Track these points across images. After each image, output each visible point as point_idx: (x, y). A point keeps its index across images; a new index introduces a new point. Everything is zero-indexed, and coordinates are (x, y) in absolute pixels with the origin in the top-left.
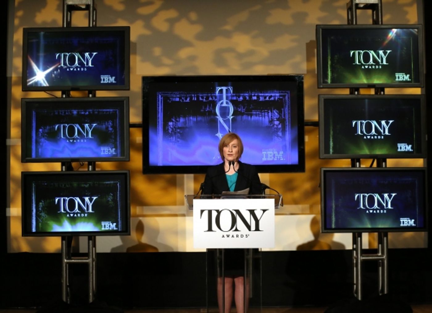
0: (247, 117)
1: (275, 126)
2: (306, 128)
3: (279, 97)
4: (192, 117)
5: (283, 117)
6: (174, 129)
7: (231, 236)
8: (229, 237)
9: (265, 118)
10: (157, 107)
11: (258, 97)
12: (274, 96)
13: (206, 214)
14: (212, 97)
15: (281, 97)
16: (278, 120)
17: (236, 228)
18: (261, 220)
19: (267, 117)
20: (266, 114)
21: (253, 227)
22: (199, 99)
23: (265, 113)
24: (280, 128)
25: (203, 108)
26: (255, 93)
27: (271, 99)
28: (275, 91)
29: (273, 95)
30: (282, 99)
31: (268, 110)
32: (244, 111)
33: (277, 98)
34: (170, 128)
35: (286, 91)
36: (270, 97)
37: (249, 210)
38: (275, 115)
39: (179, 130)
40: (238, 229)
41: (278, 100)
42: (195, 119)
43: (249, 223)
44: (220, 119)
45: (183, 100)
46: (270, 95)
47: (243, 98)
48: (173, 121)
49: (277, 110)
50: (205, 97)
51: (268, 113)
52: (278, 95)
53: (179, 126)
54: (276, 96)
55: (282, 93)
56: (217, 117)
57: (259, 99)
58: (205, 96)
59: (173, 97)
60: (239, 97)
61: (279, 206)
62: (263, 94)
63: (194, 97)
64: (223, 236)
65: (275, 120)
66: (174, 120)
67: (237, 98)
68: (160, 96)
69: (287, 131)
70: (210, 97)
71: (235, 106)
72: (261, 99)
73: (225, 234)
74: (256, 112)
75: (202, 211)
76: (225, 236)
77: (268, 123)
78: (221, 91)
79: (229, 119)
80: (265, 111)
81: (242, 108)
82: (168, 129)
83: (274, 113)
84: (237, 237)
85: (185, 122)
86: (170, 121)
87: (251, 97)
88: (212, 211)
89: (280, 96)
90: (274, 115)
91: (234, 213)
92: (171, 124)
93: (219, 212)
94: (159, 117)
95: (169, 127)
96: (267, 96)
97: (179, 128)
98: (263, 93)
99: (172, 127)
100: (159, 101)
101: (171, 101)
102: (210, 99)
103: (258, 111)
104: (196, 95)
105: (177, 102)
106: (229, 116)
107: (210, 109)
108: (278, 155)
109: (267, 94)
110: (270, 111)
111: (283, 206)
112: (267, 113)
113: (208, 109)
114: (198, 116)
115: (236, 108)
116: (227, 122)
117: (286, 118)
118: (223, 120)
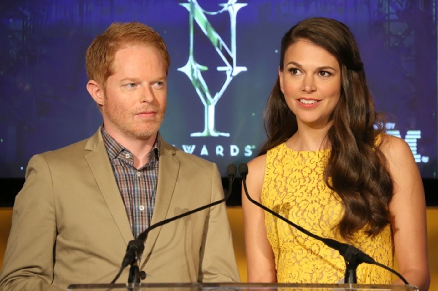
1: (392, 40)
16: (403, 16)
19: (365, 7)
48: (24, 17)
65: (393, 17)
86: (15, 17)
90: (389, 1)
92: (15, 25)
95: (10, 36)
99: (20, 37)
116: (219, 23)
117: (431, 9)
118: (206, 15)
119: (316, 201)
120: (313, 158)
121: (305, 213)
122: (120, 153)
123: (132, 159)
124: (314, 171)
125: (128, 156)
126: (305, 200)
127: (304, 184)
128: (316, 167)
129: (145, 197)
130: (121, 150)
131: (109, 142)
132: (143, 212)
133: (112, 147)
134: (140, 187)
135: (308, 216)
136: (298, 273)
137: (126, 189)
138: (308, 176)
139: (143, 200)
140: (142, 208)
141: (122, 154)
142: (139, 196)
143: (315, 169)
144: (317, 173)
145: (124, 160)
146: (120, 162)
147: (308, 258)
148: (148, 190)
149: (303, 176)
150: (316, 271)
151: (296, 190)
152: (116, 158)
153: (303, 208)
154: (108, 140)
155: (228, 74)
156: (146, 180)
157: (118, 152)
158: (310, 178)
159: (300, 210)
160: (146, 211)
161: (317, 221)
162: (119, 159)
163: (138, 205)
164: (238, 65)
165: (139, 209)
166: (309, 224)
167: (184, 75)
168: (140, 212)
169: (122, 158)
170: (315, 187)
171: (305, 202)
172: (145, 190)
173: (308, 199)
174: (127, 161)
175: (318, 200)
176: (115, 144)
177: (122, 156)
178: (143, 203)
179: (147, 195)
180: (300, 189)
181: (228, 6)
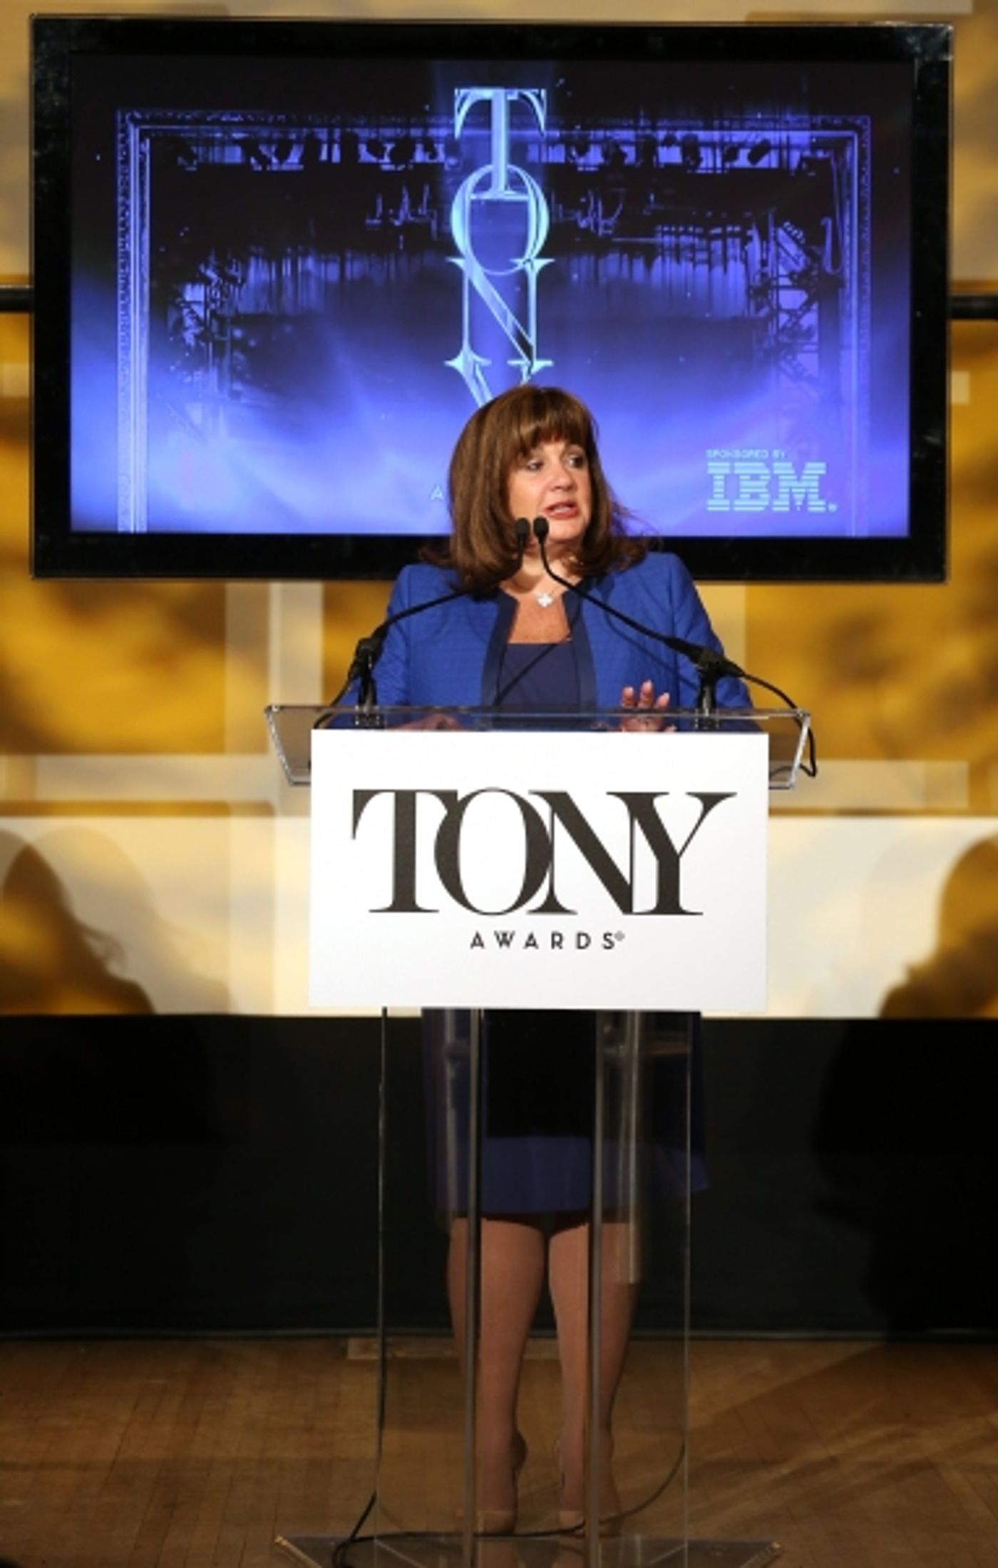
0: (625, 265)
1: (784, 318)
2: (959, 328)
3: (807, 153)
4: (318, 261)
5: (829, 269)
6: (215, 328)
7: (519, 940)
8: (508, 943)
9: (725, 270)
10: (120, 199)
11: (691, 149)
12: (780, 147)
13: (381, 814)
14: (429, 147)
15: (820, 154)
16: (799, 281)
17: (551, 898)
18: (687, 851)
19: (741, 267)
20: (734, 248)
21: (646, 892)
22: (357, 155)
23: (730, 241)
24: (809, 329)
25: (380, 210)
26: (676, 129)
27: (763, 163)
28: (788, 117)
29: (772, 136)
30: (826, 161)
31: (747, 227)
32: (610, 232)
33: (795, 156)
34: (189, 322)
35: (850, 119)
36: (759, 151)
37: (625, 797)
38: (783, 254)
39: (238, 333)
40: (562, 900)
41: (804, 166)
42: (333, 271)
43: (626, 874)
44: (475, 275)
45: (265, 161)
46: (759, 140)
47: (605, 155)
48: (207, 282)
49: (796, 225)
50: (389, 147)
51: (746, 240)
52: (800, 137)
53: (243, 308)
54: (789, 147)
55: (826, 126)
56: (459, 262)
57: (699, 160)
58: (390, 140)
59: (210, 143)
60: (583, 151)
61: (796, 776)
62: (716, 135)
63: (330, 143)
64: (478, 941)
65: (784, 281)
66: (211, 274)
67: (568, 154)
68: (134, 133)
69: (850, 347)
70: (419, 147)
71: (558, 202)
72: (709, 161)
73: (488, 928)
74: (678, 235)
75: (361, 798)
76: (490, 940)
77: (742, 298)
78: (482, 112)
79: (523, 275)
80: (729, 229)
81: (596, 209)
82: (180, 321)
83: (778, 245)
84: (554, 944)
85: (274, 288)
86: (194, 282)
87: (648, 148)
88: (420, 797)
89: (814, 147)
90: (778, 256)
91: (543, 809)
92: (194, 294)
93: (454, 805)
94: (127, 255)
95: (186, 311)
96: (743, 145)
97: (239, 319)
98: (721, 128)
99: (200, 311)
100: (126, 161)
101: (198, 165)
102: (420, 156)
103: (686, 233)
104: (337, 133)
105: (233, 167)
106: (527, 257)
107: (415, 214)
108: (795, 484)
109: (738, 136)
110: (753, 233)
111: (813, 773)
112: (738, 241)
113: (406, 216)
114: (349, 255)
115: (565, 215)
117: (843, 270)
118: (489, 277)
155: (525, 370)
164: (539, 357)
167: (454, 372)
181: (524, 263)
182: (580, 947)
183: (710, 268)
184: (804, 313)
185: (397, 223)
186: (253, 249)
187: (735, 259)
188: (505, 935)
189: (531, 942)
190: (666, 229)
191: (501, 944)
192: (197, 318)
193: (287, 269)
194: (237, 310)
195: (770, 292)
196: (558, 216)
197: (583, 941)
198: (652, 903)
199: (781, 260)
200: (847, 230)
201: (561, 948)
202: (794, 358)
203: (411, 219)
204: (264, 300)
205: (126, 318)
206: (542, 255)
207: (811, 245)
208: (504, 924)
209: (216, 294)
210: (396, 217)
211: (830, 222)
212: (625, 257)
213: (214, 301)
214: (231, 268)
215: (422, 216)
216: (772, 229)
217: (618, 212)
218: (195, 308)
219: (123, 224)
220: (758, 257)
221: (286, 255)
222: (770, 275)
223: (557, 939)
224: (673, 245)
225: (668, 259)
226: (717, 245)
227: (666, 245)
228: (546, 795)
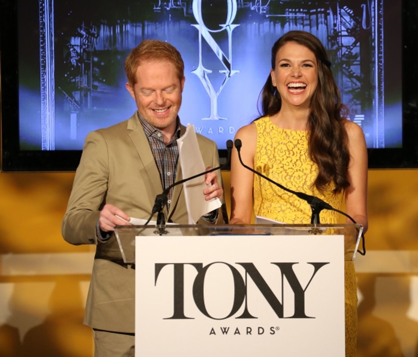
0: (272, 26)
1: (344, 49)
4: (132, 26)
5: (364, 27)
6: (85, 57)
7: (232, 331)
8: (226, 333)
9: (317, 29)
13: (168, 273)
16: (351, 32)
17: (246, 311)
18: (308, 289)
19: (324, 26)
20: (321, 19)
21: (289, 308)
23: (319, 15)
24: (356, 54)
25: (160, 3)
31: (327, 9)
32: (265, 12)
34: (73, 54)
37: (278, 264)
38: (344, 21)
39: (96, 59)
40: (251, 312)
42: (139, 31)
44: (204, 31)
48: (81, 36)
49: (350, 7)
51: (327, 15)
53: (98, 48)
56: (196, 26)
61: (356, 255)
64: (213, 332)
66: (83, 32)
73: (217, 326)
74: (296, 13)
75: (159, 267)
76: (218, 331)
77: (325, 39)
79: (226, 31)
80: (319, 10)
81: (259, 1)
82: (69, 53)
83: (342, 17)
84: (247, 332)
85: (112, 39)
86: (75, 36)
88: (185, 266)
90: (341, 22)
91: (242, 271)
92: (75, 41)
93: (201, 269)
94: (44, 24)
95: (71, 49)
97: (96, 53)
103: (299, 12)
106: (227, 23)
107: (177, 5)
110: (330, 11)
111: (364, 254)
112: (323, 15)
113: (172, 6)
114: (146, 23)
115: (244, 4)
116: (221, 38)
117: (371, 28)
118: (210, 33)
119: (300, 170)
120: (295, 136)
121: (292, 178)
122: (153, 133)
123: (162, 137)
124: (297, 147)
125: (159, 135)
126: (291, 168)
127: (289, 156)
128: (297, 144)
129: (171, 165)
130: (154, 131)
131: (144, 124)
132: (170, 176)
133: (147, 128)
134: (168, 158)
135: (294, 179)
136: (283, 219)
137: (159, 159)
138: (292, 150)
139: (169, 168)
140: (169, 174)
141: (155, 134)
142: (167, 165)
143: (297, 145)
144: (299, 149)
145: (156, 137)
146: (153, 138)
147: (291, 209)
148: (173, 161)
149: (288, 149)
150: (298, 219)
151: (283, 159)
152: (150, 136)
153: (290, 174)
154: (144, 123)
155: (227, 75)
156: (171, 153)
157: (152, 132)
158: (293, 153)
159: (288, 175)
160: (172, 176)
161: (301, 185)
162: (152, 137)
163: (167, 172)
165: (167, 175)
166: (295, 186)
168: (168, 177)
169: (155, 136)
170: (298, 160)
171: (291, 170)
172: (170, 160)
173: (293, 167)
174: (159, 138)
175: (301, 170)
176: (149, 126)
177: (155, 135)
178: (170, 171)
179: (172, 165)
180: (286, 159)
181: (226, 26)
182: (259, 334)
183: (311, 28)
184: (354, 47)
185: (168, 9)
186: (102, 21)
187: (322, 23)
188: (225, 329)
189: (237, 332)
190: (290, 10)
191: (223, 333)
192: (77, 52)
193: (118, 30)
194: (95, 48)
195: (338, 38)
196: (241, 5)
197: (261, 331)
198: (292, 313)
199: (342, 24)
200: (373, 9)
201: (251, 334)
202: (349, 68)
203: (174, 7)
204: (107, 44)
205: (44, 53)
206: (234, 23)
207: (356, 16)
208: (225, 323)
209: (85, 42)
210: (168, 7)
211: (365, 6)
212: (272, 23)
213: (85, 45)
214: (92, 30)
215: (180, 5)
216: (338, 9)
217: (268, 3)
218: (75, 47)
219: (42, 10)
220: (332, 23)
221: (118, 24)
222: (338, 30)
223: (249, 330)
224: (294, 18)
225: (291, 24)
226: (314, 17)
227: (290, 18)
228: (243, 265)
